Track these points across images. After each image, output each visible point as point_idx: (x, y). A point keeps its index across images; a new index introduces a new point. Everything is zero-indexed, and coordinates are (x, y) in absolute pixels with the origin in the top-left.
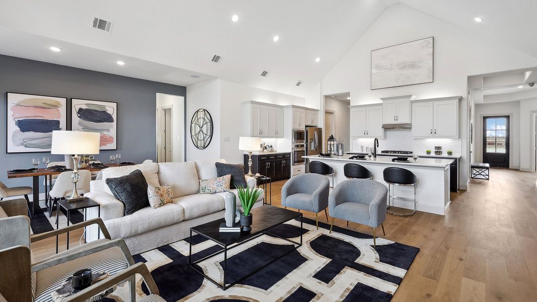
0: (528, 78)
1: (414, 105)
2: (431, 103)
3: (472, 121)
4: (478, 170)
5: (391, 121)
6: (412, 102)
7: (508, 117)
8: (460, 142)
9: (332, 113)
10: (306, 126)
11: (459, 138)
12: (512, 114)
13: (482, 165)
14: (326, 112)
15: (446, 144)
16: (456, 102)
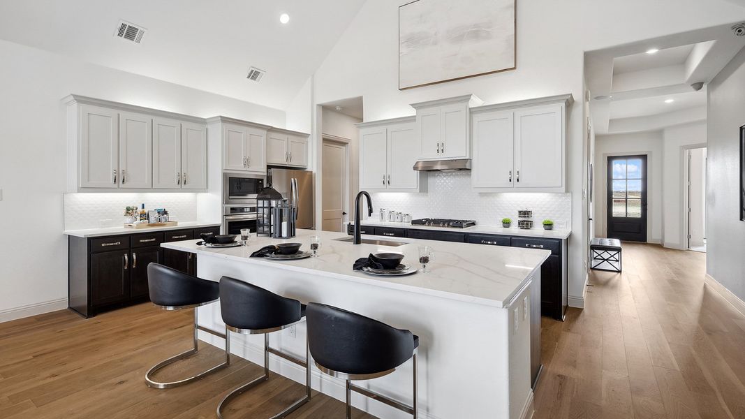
0: (693, 75)
1: (476, 118)
2: (508, 113)
3: (592, 162)
4: (600, 252)
5: (431, 155)
6: (472, 111)
7: (644, 157)
8: (569, 200)
9: (344, 144)
10: (269, 167)
11: (567, 191)
12: (651, 152)
13: (607, 242)
14: (325, 140)
15: (541, 203)
16: (559, 108)
